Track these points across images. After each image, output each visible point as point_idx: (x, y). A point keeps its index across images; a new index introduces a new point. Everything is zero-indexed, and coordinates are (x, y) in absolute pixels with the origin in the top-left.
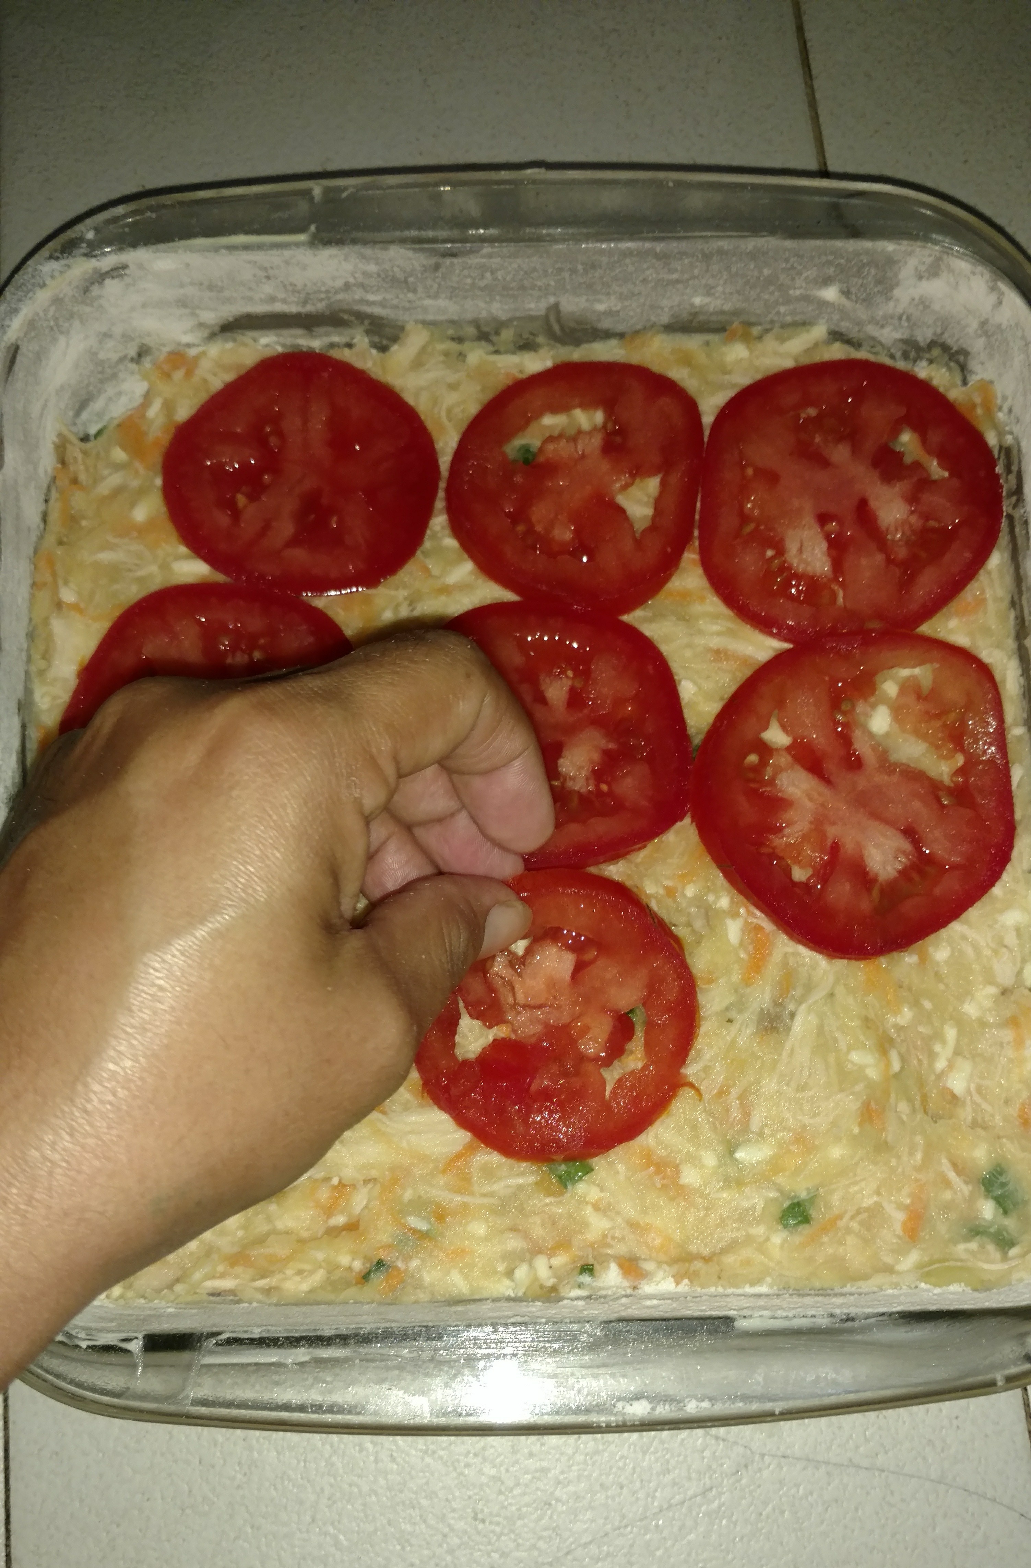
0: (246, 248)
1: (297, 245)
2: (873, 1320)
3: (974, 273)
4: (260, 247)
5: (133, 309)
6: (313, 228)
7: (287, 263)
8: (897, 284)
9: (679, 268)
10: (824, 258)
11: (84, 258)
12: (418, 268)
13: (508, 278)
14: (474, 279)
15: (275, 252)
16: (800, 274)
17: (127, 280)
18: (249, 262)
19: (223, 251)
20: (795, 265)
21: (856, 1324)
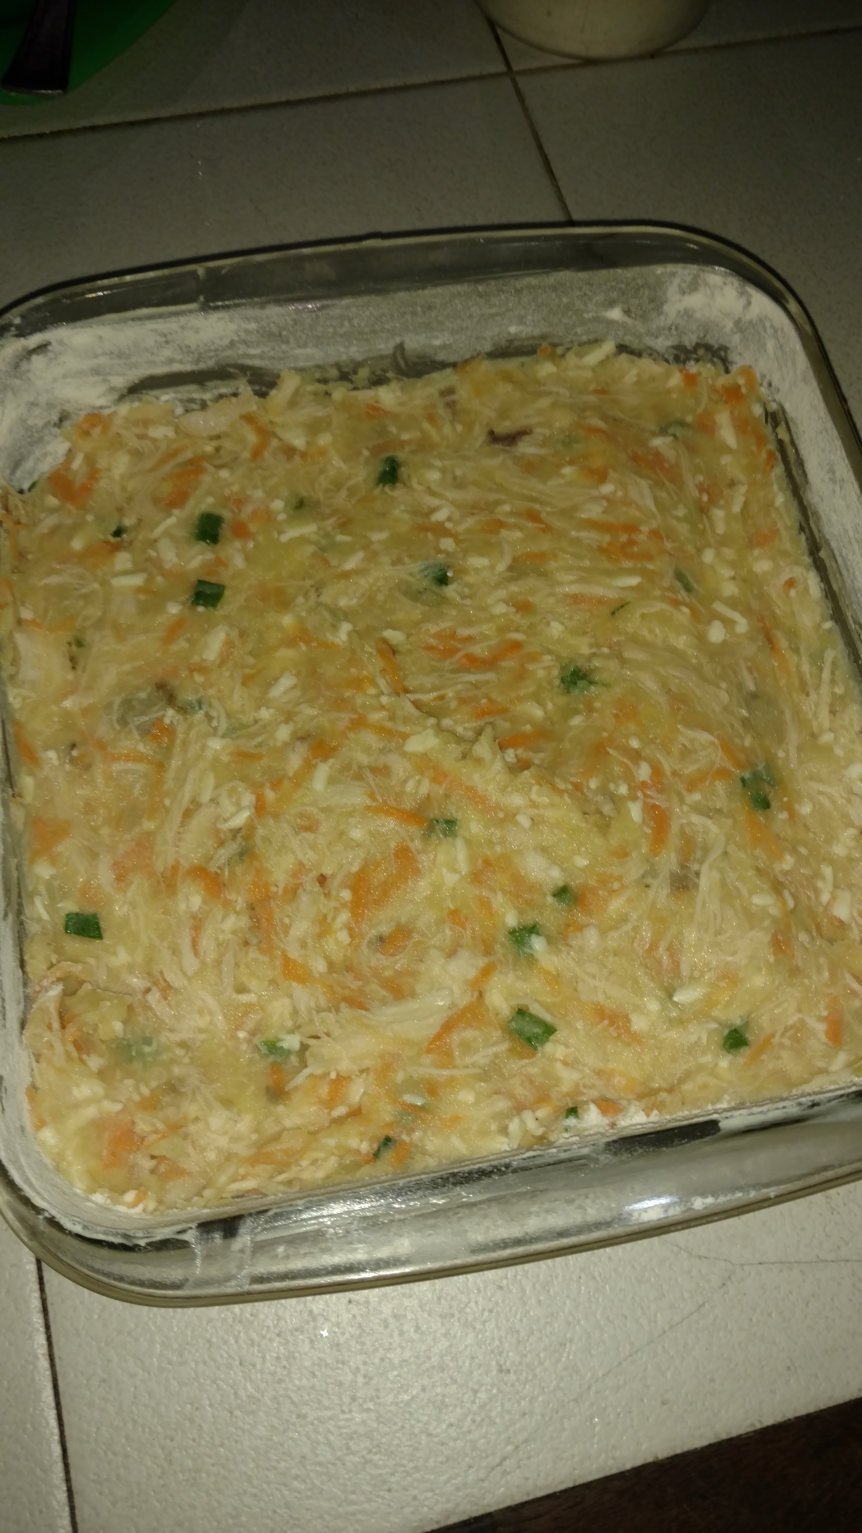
0: (150, 317)
1: (191, 312)
2: (834, 1103)
3: (725, 284)
4: (160, 316)
5: (55, 380)
6: (202, 298)
7: (183, 328)
8: (666, 301)
9: (497, 303)
10: (609, 284)
11: (15, 339)
12: (290, 322)
13: (362, 325)
14: (334, 327)
15: (174, 319)
16: (591, 299)
17: (50, 355)
18: (152, 330)
19: (130, 322)
20: (588, 292)
21: (821, 1108)
